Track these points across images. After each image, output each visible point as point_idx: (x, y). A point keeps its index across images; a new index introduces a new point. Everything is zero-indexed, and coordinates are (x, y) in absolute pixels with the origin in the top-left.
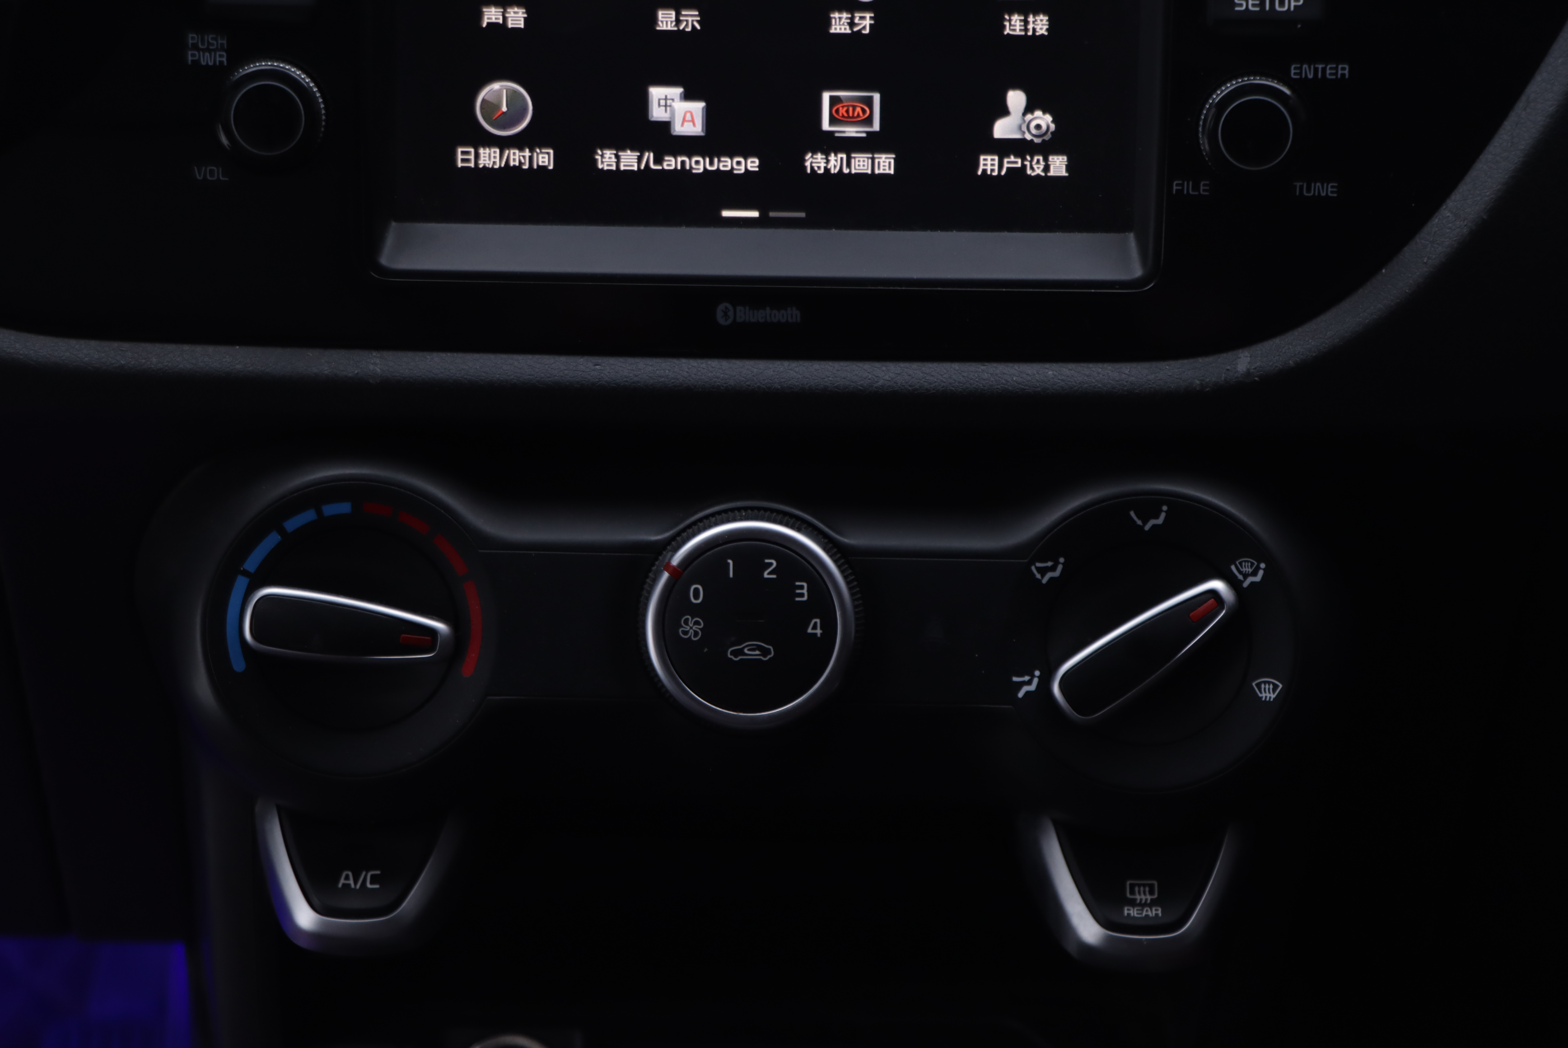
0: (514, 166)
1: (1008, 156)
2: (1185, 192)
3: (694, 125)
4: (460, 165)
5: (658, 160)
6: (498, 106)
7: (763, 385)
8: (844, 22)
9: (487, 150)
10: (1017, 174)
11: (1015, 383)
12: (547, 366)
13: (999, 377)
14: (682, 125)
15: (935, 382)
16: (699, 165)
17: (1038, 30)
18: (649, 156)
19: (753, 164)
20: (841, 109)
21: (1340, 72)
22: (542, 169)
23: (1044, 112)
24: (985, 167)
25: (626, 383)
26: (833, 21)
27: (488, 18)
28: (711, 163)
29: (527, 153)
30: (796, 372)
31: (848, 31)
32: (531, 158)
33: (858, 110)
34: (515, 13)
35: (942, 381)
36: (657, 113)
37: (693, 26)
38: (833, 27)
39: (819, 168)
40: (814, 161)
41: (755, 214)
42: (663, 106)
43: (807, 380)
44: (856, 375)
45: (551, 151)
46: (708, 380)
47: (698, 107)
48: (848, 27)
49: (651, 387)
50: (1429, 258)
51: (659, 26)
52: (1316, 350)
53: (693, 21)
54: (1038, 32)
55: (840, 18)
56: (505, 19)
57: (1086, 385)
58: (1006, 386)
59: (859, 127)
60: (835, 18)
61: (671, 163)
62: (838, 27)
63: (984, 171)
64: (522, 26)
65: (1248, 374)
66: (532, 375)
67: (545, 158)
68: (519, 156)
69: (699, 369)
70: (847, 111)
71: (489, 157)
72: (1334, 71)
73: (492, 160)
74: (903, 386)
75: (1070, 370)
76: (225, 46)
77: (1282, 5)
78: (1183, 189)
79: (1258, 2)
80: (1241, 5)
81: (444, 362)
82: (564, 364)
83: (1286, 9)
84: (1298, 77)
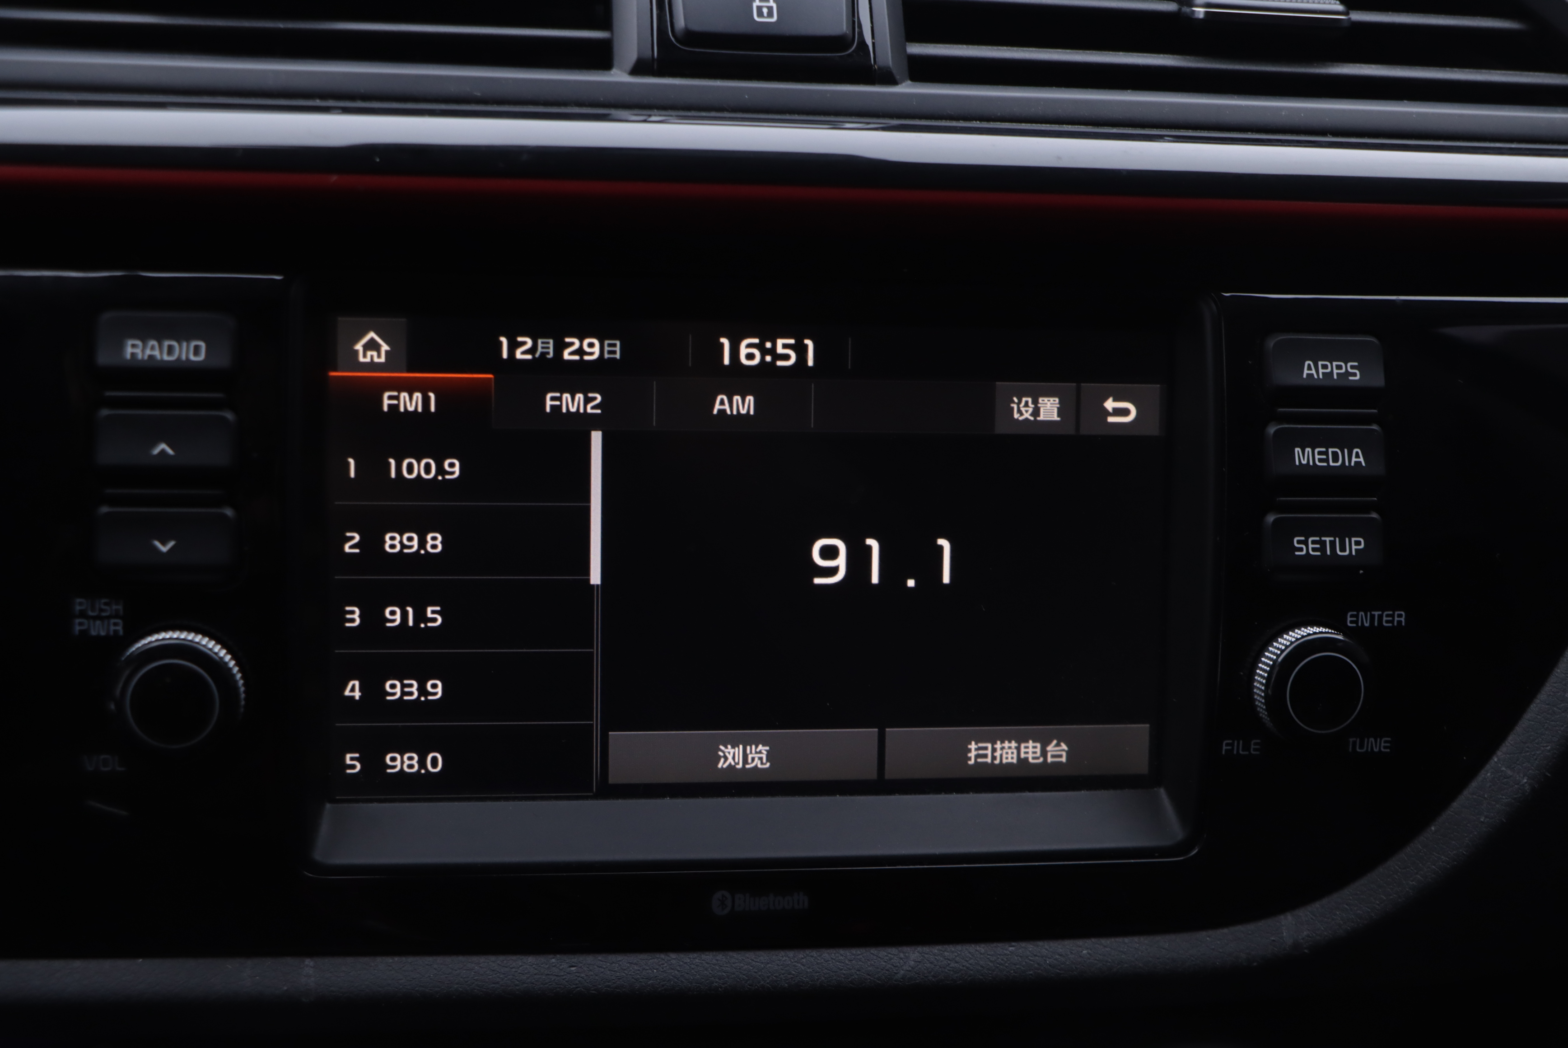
2: (1235, 752)
7: (768, 983)
11: (1049, 967)
12: (514, 970)
13: (1031, 960)
15: (962, 970)
21: (1396, 619)
25: (608, 989)
30: (803, 965)
35: (968, 968)
43: (818, 974)
44: (872, 965)
46: (703, 980)
49: (637, 992)
50: (1486, 817)
52: (1368, 918)
57: (1125, 965)
58: (1040, 971)
65: (1296, 944)
66: (498, 983)
69: (693, 966)
72: (1390, 619)
74: (925, 977)
75: (1105, 947)
76: (121, 613)
77: (1343, 549)
78: (1233, 749)
79: (1318, 546)
80: (1301, 550)
81: (391, 970)
82: (534, 966)
83: (1347, 553)
84: (1354, 625)
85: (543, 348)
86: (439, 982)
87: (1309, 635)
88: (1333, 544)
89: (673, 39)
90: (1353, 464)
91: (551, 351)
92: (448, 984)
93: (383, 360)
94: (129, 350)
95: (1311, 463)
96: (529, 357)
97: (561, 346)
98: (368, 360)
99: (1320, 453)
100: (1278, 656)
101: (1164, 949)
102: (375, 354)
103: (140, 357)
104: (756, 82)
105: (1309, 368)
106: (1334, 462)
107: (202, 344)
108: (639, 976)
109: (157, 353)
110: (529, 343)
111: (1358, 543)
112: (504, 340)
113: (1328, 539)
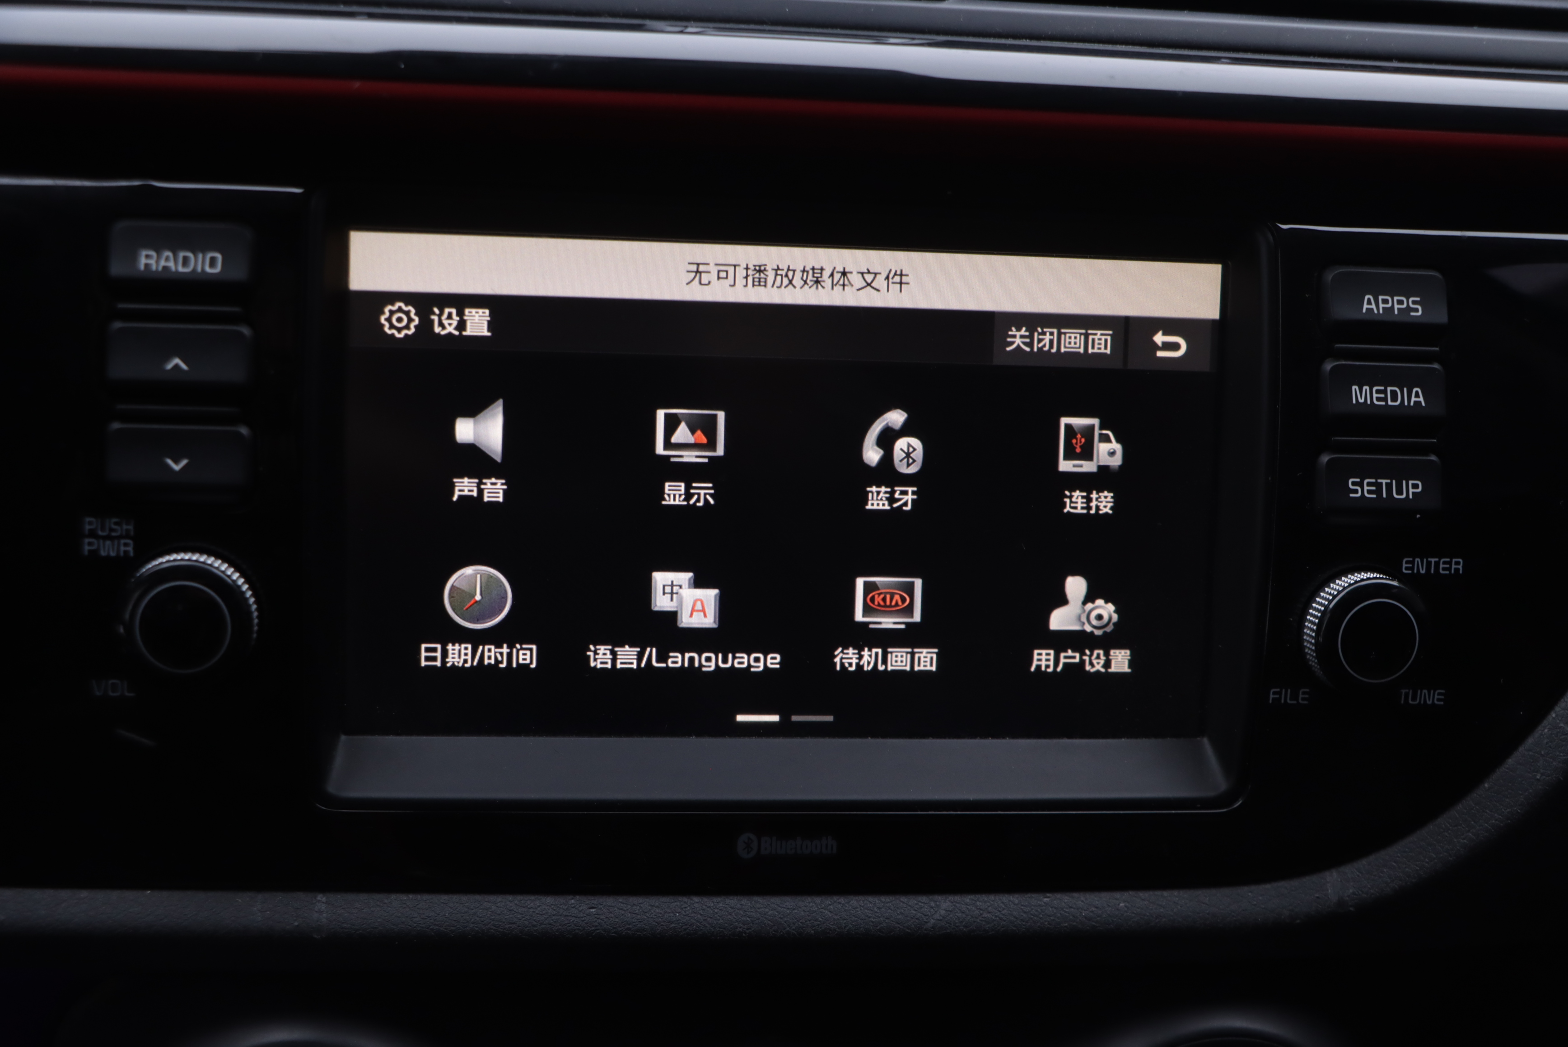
0: (489, 664)
1: (1066, 651)
2: (1283, 701)
3: (705, 616)
4: (423, 663)
5: (662, 657)
6: (472, 595)
7: (793, 930)
8: (882, 497)
9: (457, 647)
10: (1075, 670)
11: (1084, 919)
12: (531, 910)
13: (1066, 912)
14: (691, 615)
15: (994, 920)
16: (709, 662)
17: (1101, 508)
18: (652, 652)
19: (774, 661)
20: (876, 596)
21: (1454, 566)
22: (524, 668)
23: (1106, 602)
24: (1039, 663)
25: (629, 932)
26: (870, 495)
27: (460, 491)
28: (725, 661)
29: (505, 650)
30: (830, 912)
31: (887, 507)
32: (510, 655)
33: (897, 597)
34: (492, 484)
35: (1000, 919)
36: (661, 602)
37: (706, 500)
38: (870, 502)
39: (850, 664)
40: (845, 656)
41: (775, 718)
42: (668, 593)
43: (845, 921)
44: (901, 913)
45: (534, 647)
46: (727, 925)
47: (710, 596)
48: (886, 503)
49: (658, 936)
50: (1542, 774)
51: (664, 499)
52: (1416, 875)
53: (705, 494)
54: (1102, 510)
55: (878, 493)
56: (481, 492)
57: (1164, 920)
58: (1075, 924)
59: (895, 617)
60: (872, 492)
61: (676, 660)
62: (875, 503)
63: (1039, 667)
64: (501, 500)
65: (1341, 902)
66: (514, 923)
67: (526, 655)
68: (495, 653)
69: (716, 911)
70: (884, 599)
71: (459, 655)
72: (1448, 566)
73: (463, 657)
74: (957, 927)
75: (1143, 900)
76: (132, 533)
77: (1400, 492)
78: (1280, 698)
79: (1374, 488)
80: (1356, 491)
81: (405, 908)
82: (552, 907)
83: (1404, 496)
84: (1410, 572)
86: (455, 921)
87: (1362, 580)
88: (1389, 486)
90: (1412, 404)
92: (463, 923)
94: (143, 261)
95: (1369, 402)
99: (1378, 392)
100: (1330, 602)
101: (1204, 903)
103: (154, 268)
105: (1369, 302)
106: (1392, 401)
107: (219, 256)
108: (660, 920)
109: (171, 264)
111: (1415, 486)
113: (1384, 481)
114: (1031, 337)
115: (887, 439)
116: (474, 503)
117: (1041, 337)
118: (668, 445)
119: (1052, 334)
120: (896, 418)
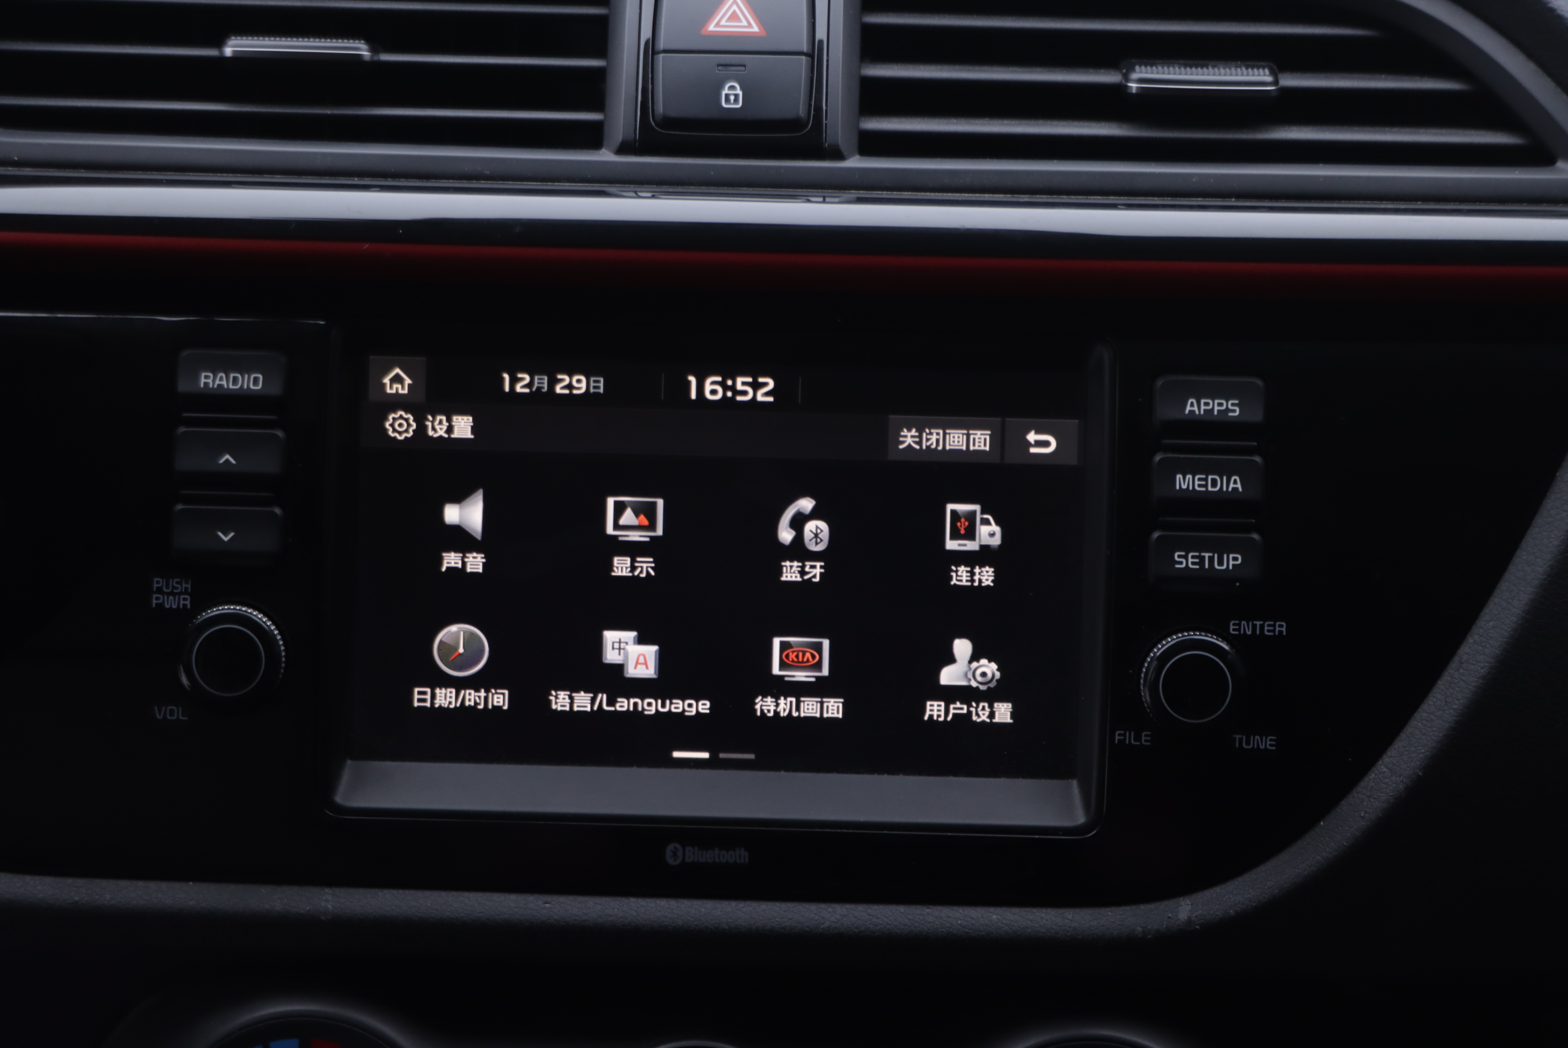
0: (470, 706)
1: (955, 703)
2: (1127, 742)
3: (647, 668)
4: (416, 704)
5: (611, 702)
6: (456, 648)
7: (711, 925)
8: (795, 571)
9: (443, 691)
10: (963, 720)
11: (960, 927)
12: (497, 904)
13: (944, 920)
14: (636, 667)
15: (881, 924)
16: (651, 706)
17: (984, 581)
18: (602, 698)
19: (704, 707)
20: (791, 654)
21: (1277, 629)
22: (497, 709)
23: (990, 661)
24: (931, 713)
25: (575, 922)
26: (785, 569)
27: (448, 563)
28: (663, 706)
29: (482, 694)
30: (743, 913)
31: (799, 579)
32: (486, 698)
33: (808, 655)
34: (474, 558)
35: (887, 923)
36: (611, 656)
37: (648, 572)
38: (784, 575)
39: (769, 711)
40: (764, 704)
41: (705, 755)
42: (616, 649)
43: (754, 920)
44: (803, 916)
45: (506, 692)
46: (656, 919)
47: (651, 651)
48: (798, 575)
49: (600, 926)
50: (1366, 812)
51: (614, 571)
52: (1256, 900)
53: (647, 567)
54: (984, 583)
55: (791, 567)
56: (464, 564)
57: (1029, 930)
58: (951, 930)
59: (808, 671)
60: (786, 566)
61: (623, 705)
62: (789, 575)
63: (931, 716)
64: (481, 571)
65: (1189, 922)
66: (483, 913)
67: (500, 699)
68: (475, 696)
69: (648, 908)
70: (797, 656)
71: (445, 698)
72: (1272, 628)
73: (448, 699)
74: (849, 928)
75: (1015, 915)
76: (190, 590)
78: (1125, 739)
79: (1197, 560)
80: (1181, 563)
82: (514, 901)
83: (1224, 567)
84: (1237, 633)
85: (538, 383)
88: (1211, 559)
89: (653, 123)
90: (1230, 489)
91: (546, 386)
93: (406, 391)
94: (203, 380)
95: (1191, 488)
96: (527, 390)
97: (553, 382)
98: (394, 391)
99: (1199, 479)
101: (1067, 919)
102: (399, 386)
103: (211, 386)
104: (722, 159)
105: (1192, 405)
106: (1212, 487)
107: (260, 376)
108: (602, 914)
109: (224, 383)
110: (527, 378)
111: (1235, 559)
112: (506, 376)
113: (1207, 555)
114: (920, 437)
115: (798, 522)
116: (458, 573)
117: (929, 437)
118: (617, 526)
119: (938, 434)
120: (806, 504)
